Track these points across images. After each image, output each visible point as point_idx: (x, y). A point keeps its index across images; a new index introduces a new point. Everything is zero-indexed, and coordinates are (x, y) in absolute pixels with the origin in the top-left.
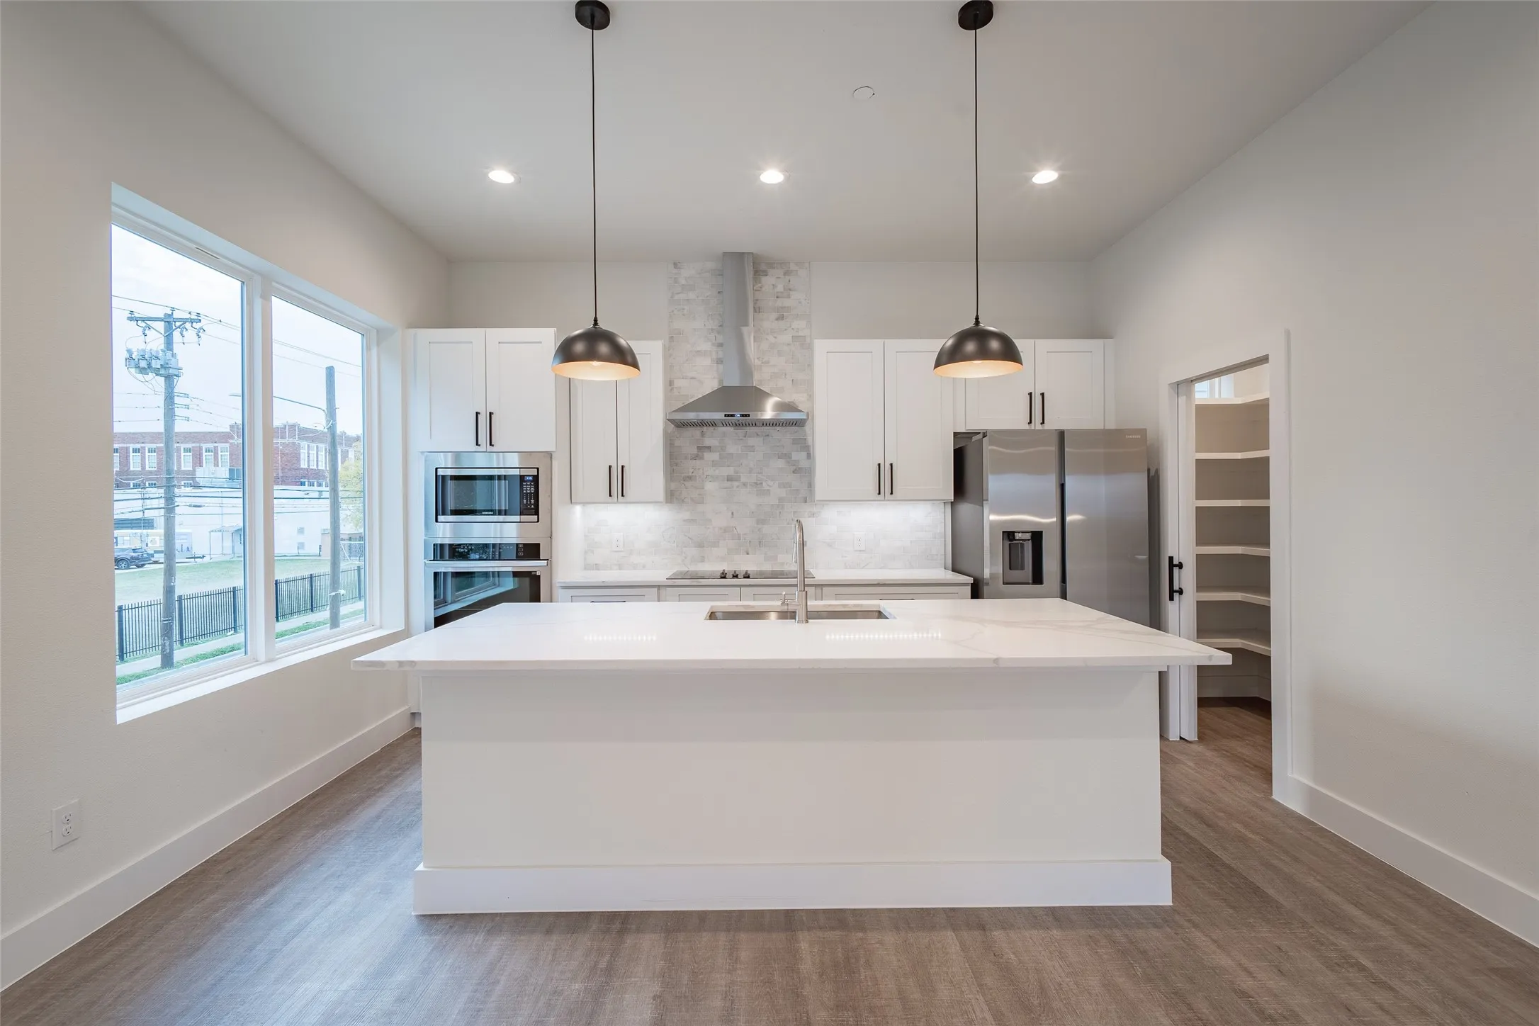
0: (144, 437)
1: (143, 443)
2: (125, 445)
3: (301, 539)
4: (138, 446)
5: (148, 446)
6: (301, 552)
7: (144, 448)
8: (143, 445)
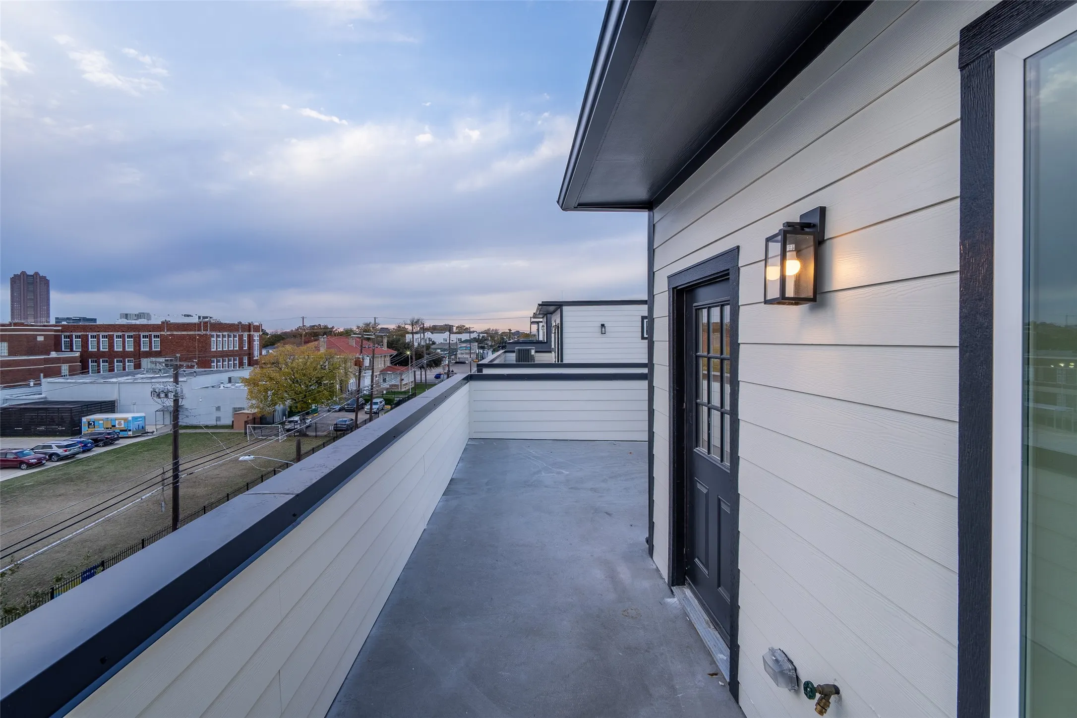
0: (98, 328)
1: (98, 332)
2: (85, 333)
3: (218, 414)
4: (95, 334)
5: (101, 334)
6: (219, 423)
7: (99, 335)
8: (98, 333)
